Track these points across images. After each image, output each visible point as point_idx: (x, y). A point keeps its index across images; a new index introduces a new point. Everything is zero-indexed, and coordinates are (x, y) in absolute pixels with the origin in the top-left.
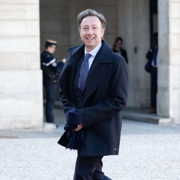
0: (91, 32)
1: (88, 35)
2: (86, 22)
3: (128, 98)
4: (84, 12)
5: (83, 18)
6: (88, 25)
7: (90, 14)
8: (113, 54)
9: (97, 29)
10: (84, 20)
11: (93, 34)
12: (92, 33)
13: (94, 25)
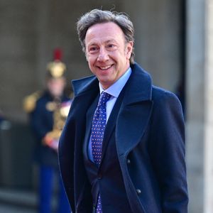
0: (104, 55)
1: (99, 62)
2: (93, 36)
3: (187, 171)
4: (87, 15)
5: (87, 28)
6: (96, 42)
7: (99, 20)
8: (153, 89)
9: (115, 48)
10: (90, 31)
11: (108, 58)
12: (106, 58)
13: (108, 41)
